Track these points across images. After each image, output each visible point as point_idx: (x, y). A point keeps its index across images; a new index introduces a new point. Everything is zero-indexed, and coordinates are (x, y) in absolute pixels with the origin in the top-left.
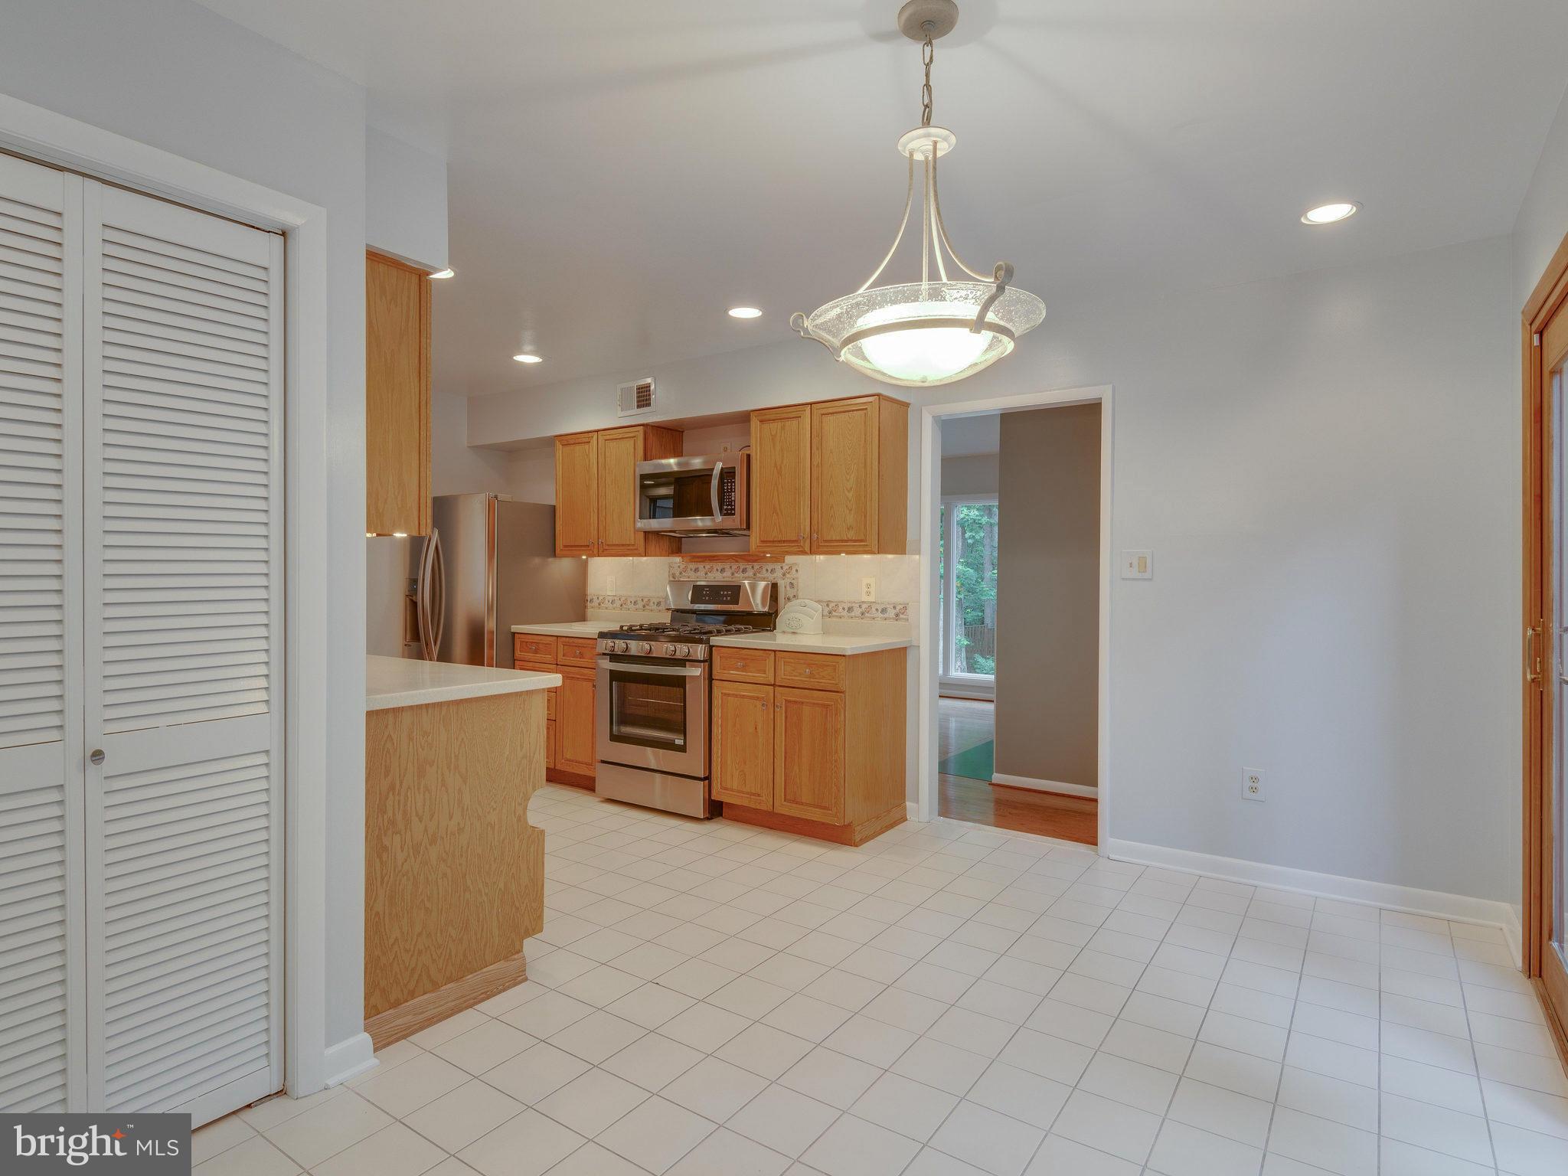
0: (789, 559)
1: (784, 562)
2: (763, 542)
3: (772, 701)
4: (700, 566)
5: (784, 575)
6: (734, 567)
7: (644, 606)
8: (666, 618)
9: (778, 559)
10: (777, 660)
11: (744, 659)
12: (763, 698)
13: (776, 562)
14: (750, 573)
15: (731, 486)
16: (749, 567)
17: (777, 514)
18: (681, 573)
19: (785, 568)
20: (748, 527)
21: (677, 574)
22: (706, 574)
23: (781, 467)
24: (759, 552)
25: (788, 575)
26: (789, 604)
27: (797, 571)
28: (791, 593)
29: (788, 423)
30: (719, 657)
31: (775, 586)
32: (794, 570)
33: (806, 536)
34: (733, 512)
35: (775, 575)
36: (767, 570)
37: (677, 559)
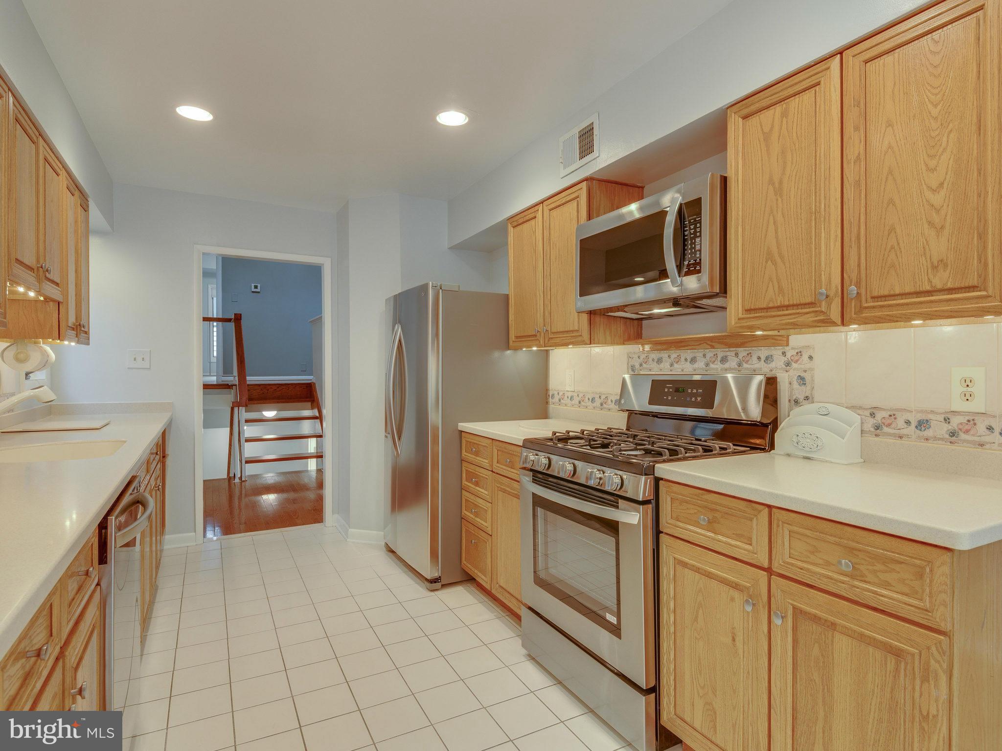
0: (797, 340)
1: (788, 345)
2: (749, 311)
3: (765, 599)
4: (664, 355)
5: (788, 364)
6: (710, 354)
7: (602, 405)
8: (619, 422)
9: (778, 341)
10: (774, 526)
11: (712, 510)
12: (748, 588)
13: (774, 345)
14: (733, 363)
15: (695, 228)
16: (731, 354)
17: (775, 263)
18: (641, 365)
19: (789, 355)
20: (724, 290)
21: (637, 366)
22: (672, 365)
23: (781, 182)
24: (741, 327)
25: (794, 365)
26: (797, 410)
27: (811, 358)
28: (800, 392)
29: (794, 103)
30: (669, 499)
31: (771, 382)
32: (805, 357)
33: (832, 294)
34: (698, 268)
35: (773, 365)
36: (759, 358)
37: (635, 348)
